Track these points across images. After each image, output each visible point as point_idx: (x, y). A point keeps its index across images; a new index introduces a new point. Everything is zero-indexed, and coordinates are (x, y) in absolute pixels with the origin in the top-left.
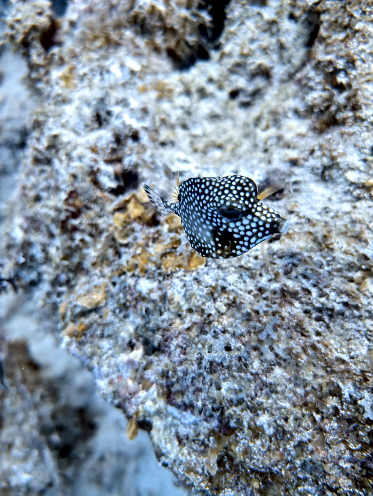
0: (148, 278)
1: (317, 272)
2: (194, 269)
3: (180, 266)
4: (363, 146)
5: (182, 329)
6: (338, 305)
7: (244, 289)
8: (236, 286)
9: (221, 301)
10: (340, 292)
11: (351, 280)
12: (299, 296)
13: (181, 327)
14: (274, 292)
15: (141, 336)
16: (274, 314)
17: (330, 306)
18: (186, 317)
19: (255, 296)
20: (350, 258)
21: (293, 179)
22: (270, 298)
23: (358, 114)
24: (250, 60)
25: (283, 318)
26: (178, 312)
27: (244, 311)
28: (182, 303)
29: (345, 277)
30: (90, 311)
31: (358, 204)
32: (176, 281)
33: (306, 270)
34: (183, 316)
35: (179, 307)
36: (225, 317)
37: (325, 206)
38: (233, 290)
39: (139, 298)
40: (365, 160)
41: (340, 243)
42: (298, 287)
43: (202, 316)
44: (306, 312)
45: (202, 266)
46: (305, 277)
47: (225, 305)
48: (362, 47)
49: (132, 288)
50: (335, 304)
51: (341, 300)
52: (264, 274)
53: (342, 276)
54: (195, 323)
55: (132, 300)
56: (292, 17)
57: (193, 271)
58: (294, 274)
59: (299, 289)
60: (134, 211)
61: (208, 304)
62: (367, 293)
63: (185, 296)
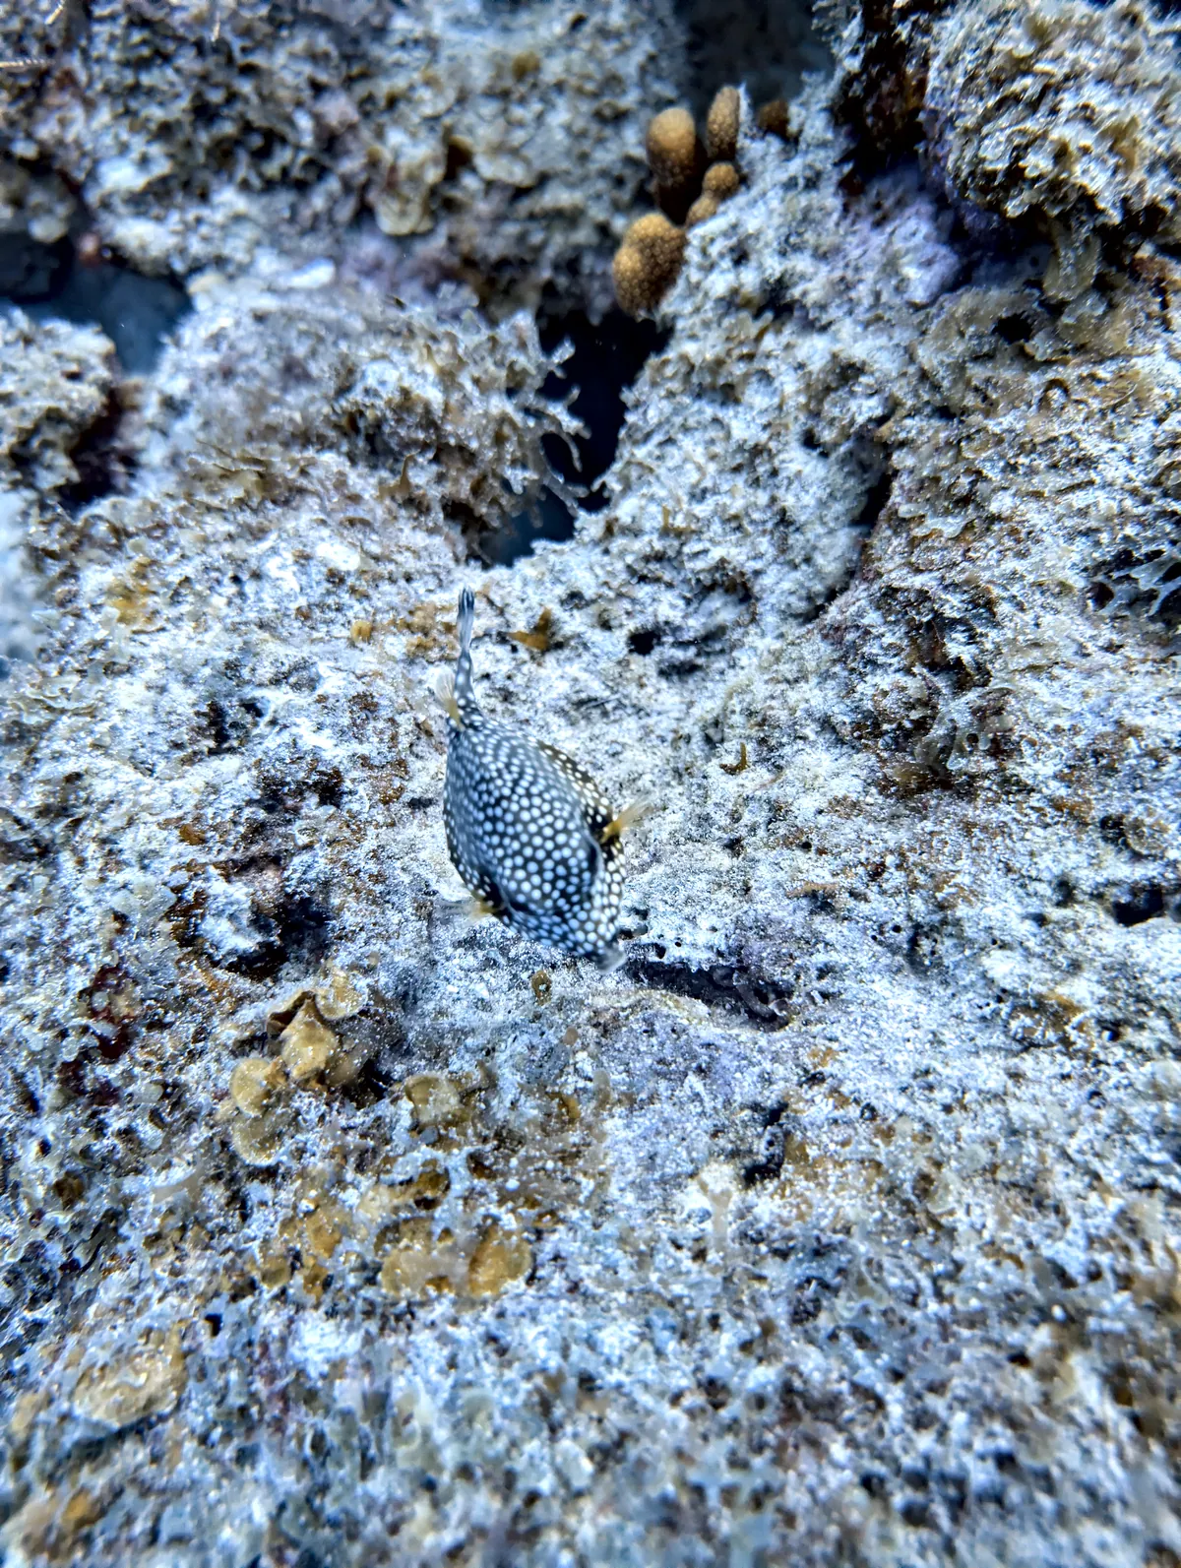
0: (331, 1314)
1: (902, 1321)
2: (487, 1294)
3: (440, 1282)
4: (1034, 873)
5: (432, 1549)
6: (980, 1464)
7: (657, 1388)
8: (629, 1373)
9: (575, 1436)
10: (985, 1411)
11: (1020, 1359)
12: (847, 1414)
13: (429, 1540)
14: (760, 1402)
15: (294, 1544)
16: (758, 1501)
17: (951, 1466)
18: (449, 1496)
19: (692, 1413)
20: (1011, 1276)
21: (820, 958)
22: (745, 1423)
23: (1012, 767)
24: (693, 547)
25: (789, 1519)
26: (423, 1472)
27: (653, 1493)
28: (441, 1434)
29: (997, 1345)
30: (120, 1436)
31: (1027, 1064)
32: (423, 1338)
33: (866, 1311)
34: (441, 1489)
35: (431, 1453)
36: (587, 1506)
37: (925, 1062)
38: (619, 1386)
39: (292, 1394)
40: (1041, 920)
41: (976, 1211)
42: (842, 1378)
43: (506, 1499)
44: (870, 1484)
45: (518, 1284)
46: (861, 1339)
47: (591, 1456)
48: (1011, 564)
49: (274, 1347)
50: (968, 1460)
51: (991, 1445)
52: (726, 1319)
53: (987, 1341)
54: (479, 1531)
55: (270, 1398)
56: (809, 441)
57: (484, 1303)
58: (824, 1321)
59: (844, 1386)
60: (303, 1051)
61: (532, 1447)
62: (1076, 1412)
63: (450, 1406)
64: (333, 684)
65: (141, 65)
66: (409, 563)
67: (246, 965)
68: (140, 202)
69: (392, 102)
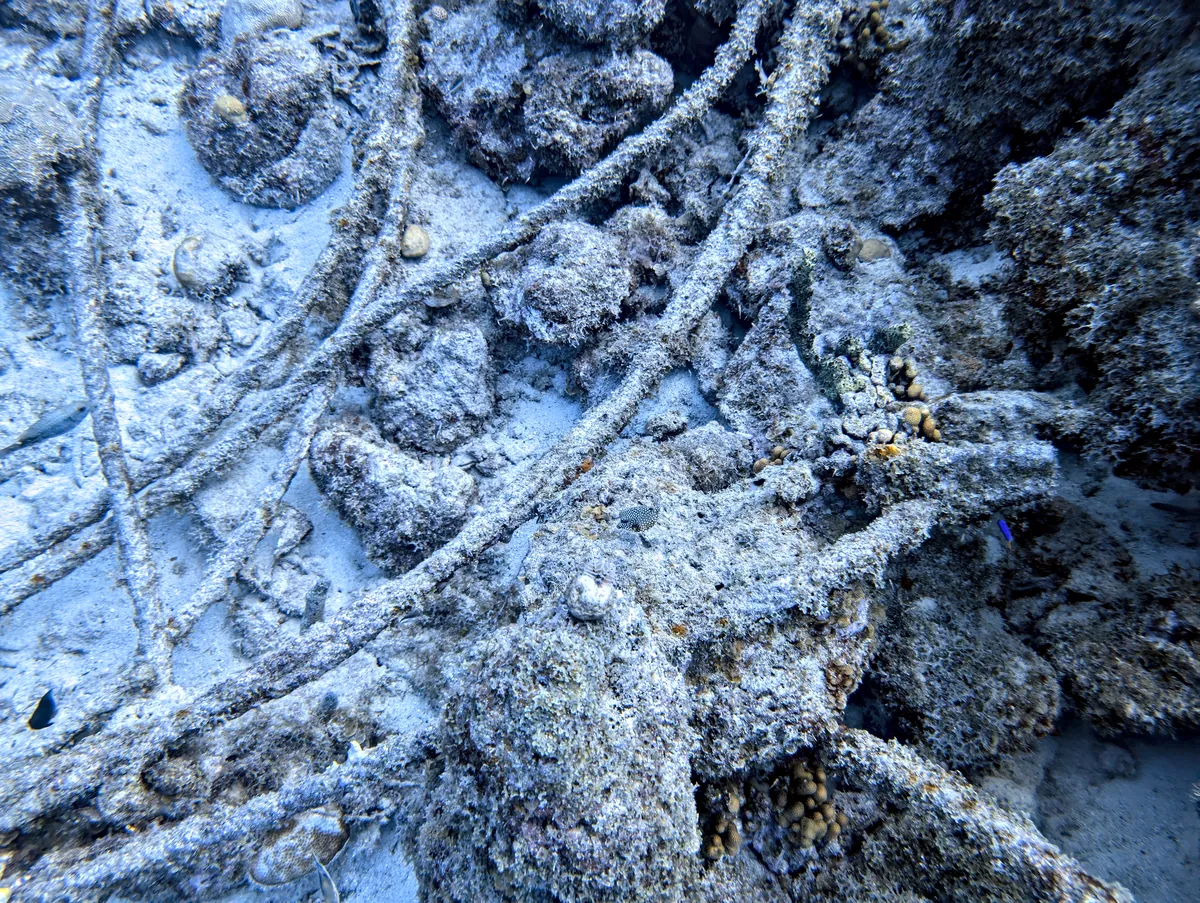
24: (719, 507)
64: (645, 481)
65: (748, 383)
66: (677, 478)
67: (601, 502)
68: (729, 403)
69: (787, 416)
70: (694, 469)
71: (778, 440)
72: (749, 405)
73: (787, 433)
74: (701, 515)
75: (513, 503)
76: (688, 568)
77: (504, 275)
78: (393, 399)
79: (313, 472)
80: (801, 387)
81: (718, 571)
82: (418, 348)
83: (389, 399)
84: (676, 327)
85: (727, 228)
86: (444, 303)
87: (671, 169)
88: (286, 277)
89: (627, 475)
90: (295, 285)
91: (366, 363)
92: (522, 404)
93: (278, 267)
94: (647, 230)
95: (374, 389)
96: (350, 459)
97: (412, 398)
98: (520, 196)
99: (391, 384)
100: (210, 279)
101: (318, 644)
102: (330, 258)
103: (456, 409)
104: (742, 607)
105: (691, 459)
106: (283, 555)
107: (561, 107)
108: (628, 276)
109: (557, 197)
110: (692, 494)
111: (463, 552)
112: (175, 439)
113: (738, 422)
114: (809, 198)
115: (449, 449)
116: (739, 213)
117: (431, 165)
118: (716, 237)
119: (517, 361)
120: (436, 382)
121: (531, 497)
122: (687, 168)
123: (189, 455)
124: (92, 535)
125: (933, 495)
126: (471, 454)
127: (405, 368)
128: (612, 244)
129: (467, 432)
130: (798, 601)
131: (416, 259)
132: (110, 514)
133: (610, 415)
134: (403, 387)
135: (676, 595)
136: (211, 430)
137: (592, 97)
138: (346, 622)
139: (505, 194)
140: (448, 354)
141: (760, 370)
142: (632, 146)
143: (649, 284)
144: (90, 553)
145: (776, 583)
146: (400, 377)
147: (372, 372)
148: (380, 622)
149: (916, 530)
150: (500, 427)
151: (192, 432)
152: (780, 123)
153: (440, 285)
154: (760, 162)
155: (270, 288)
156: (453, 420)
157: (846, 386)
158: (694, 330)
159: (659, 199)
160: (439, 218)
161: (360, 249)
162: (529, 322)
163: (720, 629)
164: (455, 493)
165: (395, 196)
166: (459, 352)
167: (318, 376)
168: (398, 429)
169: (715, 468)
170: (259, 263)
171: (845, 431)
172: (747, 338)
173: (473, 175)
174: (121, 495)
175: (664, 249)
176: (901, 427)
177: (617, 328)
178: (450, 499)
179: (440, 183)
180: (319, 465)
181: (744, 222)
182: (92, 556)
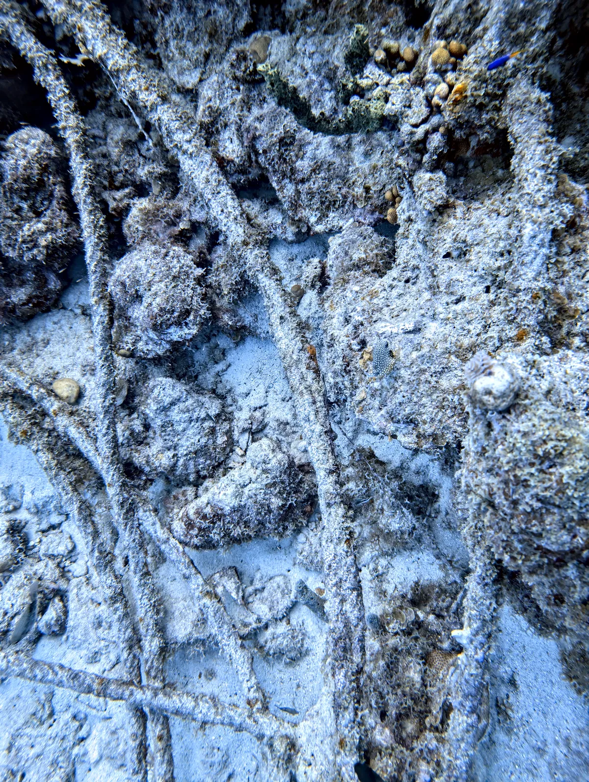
4: (444, 303)
14: (418, 372)
16: (417, 379)
21: (424, 323)
22: (416, 374)
24: (409, 264)
31: (446, 326)
37: (434, 331)
40: (445, 308)
49: (373, 387)
59: (426, 368)
60: (366, 357)
64: (359, 309)
65: (311, 200)
66: (367, 285)
67: (359, 350)
68: (317, 223)
69: (354, 183)
70: (366, 268)
71: (368, 199)
72: (328, 208)
73: (367, 189)
74: (407, 281)
75: (312, 417)
76: (459, 307)
77: (129, 338)
78: (175, 465)
79: (196, 547)
80: (337, 161)
81: (474, 284)
82: (147, 427)
83: (174, 467)
84: (241, 231)
85: (185, 152)
86: (125, 393)
87: (112, 176)
88: (38, 494)
89: (347, 321)
90: (49, 490)
91: (139, 471)
92: (226, 377)
93: (28, 498)
94: (150, 217)
95: (160, 474)
96: (204, 517)
97: (182, 451)
98: (71, 298)
99: (164, 460)
100: (9, 551)
101: (342, 613)
102: (45, 457)
103: (207, 424)
104: (531, 275)
105: (357, 267)
106: (243, 597)
107: (21, 227)
108: (178, 249)
109: (92, 268)
110: (387, 280)
111: (331, 472)
112: (117, 634)
113: (335, 223)
114: (190, 80)
115: (231, 444)
116: (178, 137)
117: (13, 349)
118: (186, 164)
119: (193, 365)
120: (180, 428)
121: (314, 402)
122: (117, 164)
123: (135, 630)
124: (154, 730)
125: (514, 75)
126: (244, 431)
127: (157, 445)
128: (148, 247)
129: (226, 426)
130: (551, 227)
131: (80, 395)
132: (147, 710)
133: (283, 314)
134: (170, 454)
135: (476, 327)
136: (126, 606)
137: (25, 199)
138: (336, 584)
139: (64, 308)
140: (165, 409)
141: (306, 186)
142: (80, 190)
143: (190, 238)
144: (166, 739)
145: (526, 239)
146: (161, 452)
147: (147, 469)
148: (350, 560)
149: (539, 101)
150: (235, 401)
151: (120, 620)
152: (122, 63)
153: (111, 388)
154: (147, 98)
155: (39, 511)
156: (213, 431)
157: (375, 108)
158: (249, 220)
159: (130, 196)
160: (58, 365)
161: (50, 432)
162: (175, 338)
163: (540, 302)
164: (271, 456)
165: (23, 386)
166: (168, 400)
167: (130, 510)
168: (198, 472)
169: (375, 252)
170: (16, 509)
171: (416, 126)
172: (274, 185)
173: (37, 323)
174: (139, 695)
175: (171, 212)
176: (442, 73)
177: (212, 279)
178: (274, 461)
179: (30, 350)
180: (196, 541)
181: (187, 137)
182: (170, 737)
